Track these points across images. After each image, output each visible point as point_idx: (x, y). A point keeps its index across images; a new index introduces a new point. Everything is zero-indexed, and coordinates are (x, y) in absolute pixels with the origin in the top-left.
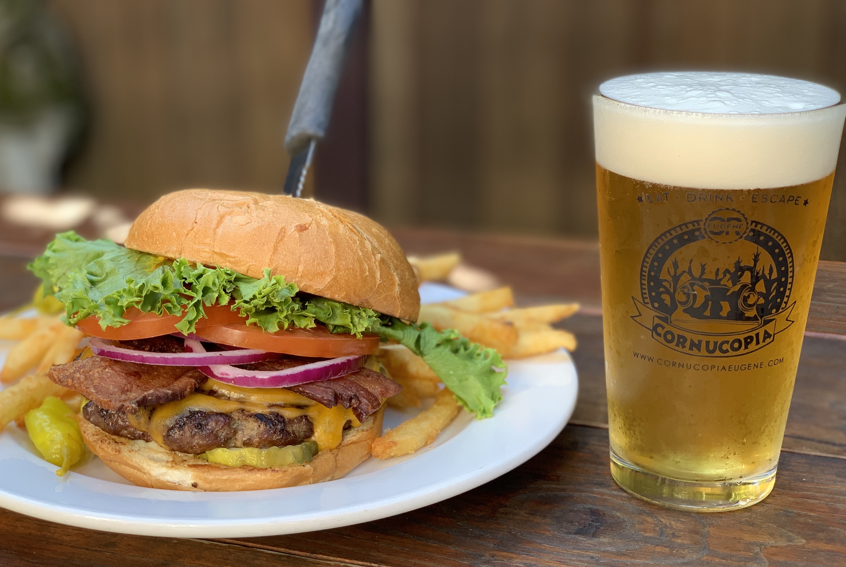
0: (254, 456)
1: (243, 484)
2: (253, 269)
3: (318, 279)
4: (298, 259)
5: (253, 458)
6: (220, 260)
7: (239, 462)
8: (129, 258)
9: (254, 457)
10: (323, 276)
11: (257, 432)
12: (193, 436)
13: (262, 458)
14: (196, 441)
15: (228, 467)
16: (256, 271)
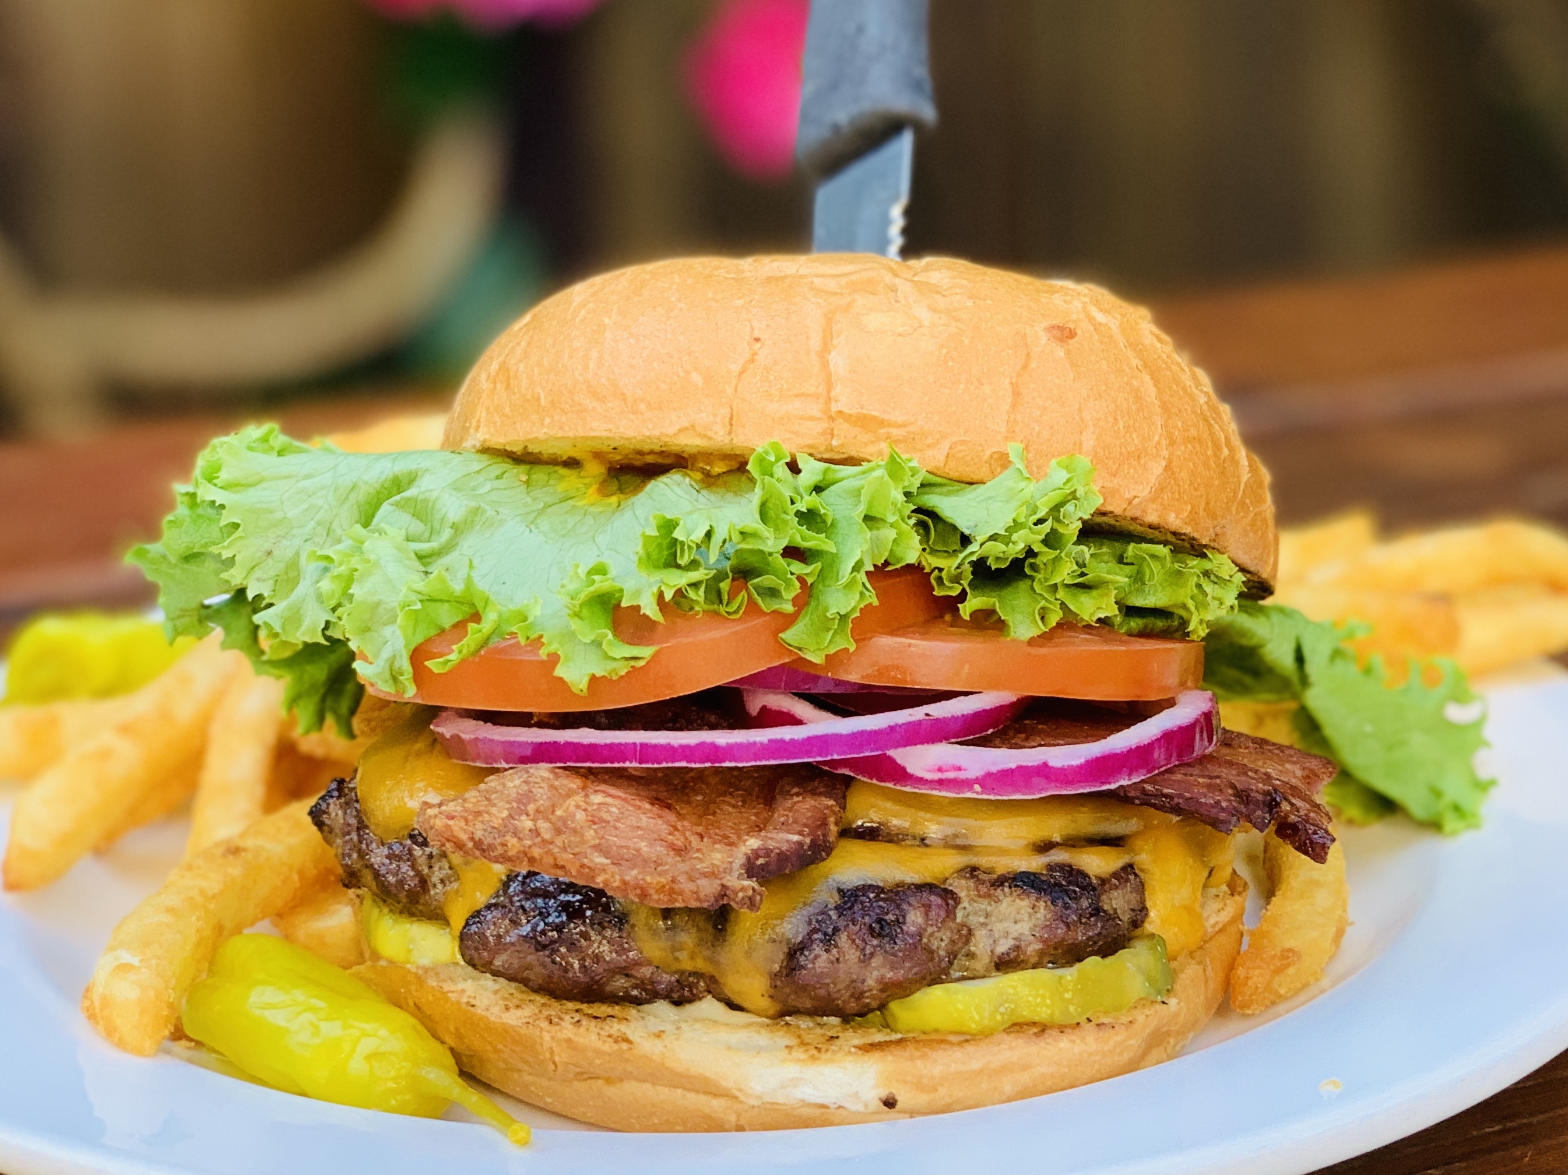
0: (1041, 992)
1: (1025, 1078)
2: (960, 455)
3: (1132, 471)
4: (1077, 418)
5: (1039, 1000)
6: (858, 437)
7: (999, 1017)
8: (498, 478)
9: (1043, 996)
10: (1142, 461)
11: (1031, 925)
12: (866, 959)
13: (1067, 996)
14: (875, 973)
15: (968, 1037)
16: (968, 458)
